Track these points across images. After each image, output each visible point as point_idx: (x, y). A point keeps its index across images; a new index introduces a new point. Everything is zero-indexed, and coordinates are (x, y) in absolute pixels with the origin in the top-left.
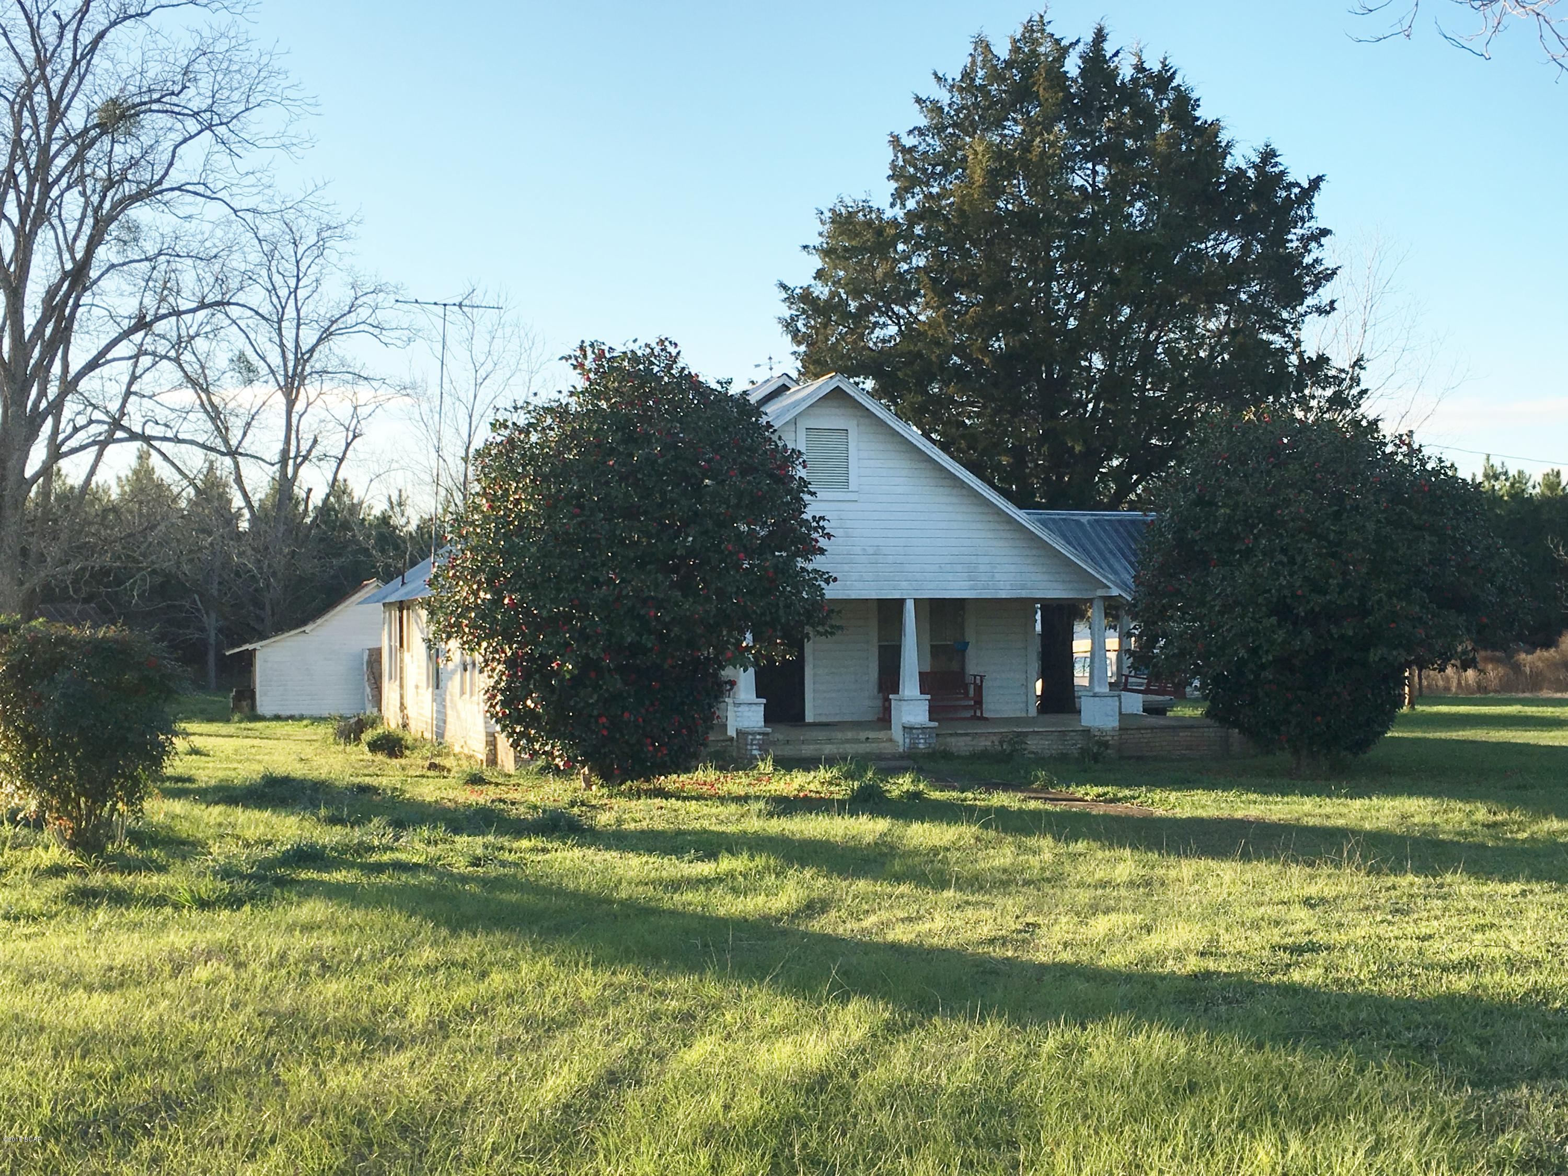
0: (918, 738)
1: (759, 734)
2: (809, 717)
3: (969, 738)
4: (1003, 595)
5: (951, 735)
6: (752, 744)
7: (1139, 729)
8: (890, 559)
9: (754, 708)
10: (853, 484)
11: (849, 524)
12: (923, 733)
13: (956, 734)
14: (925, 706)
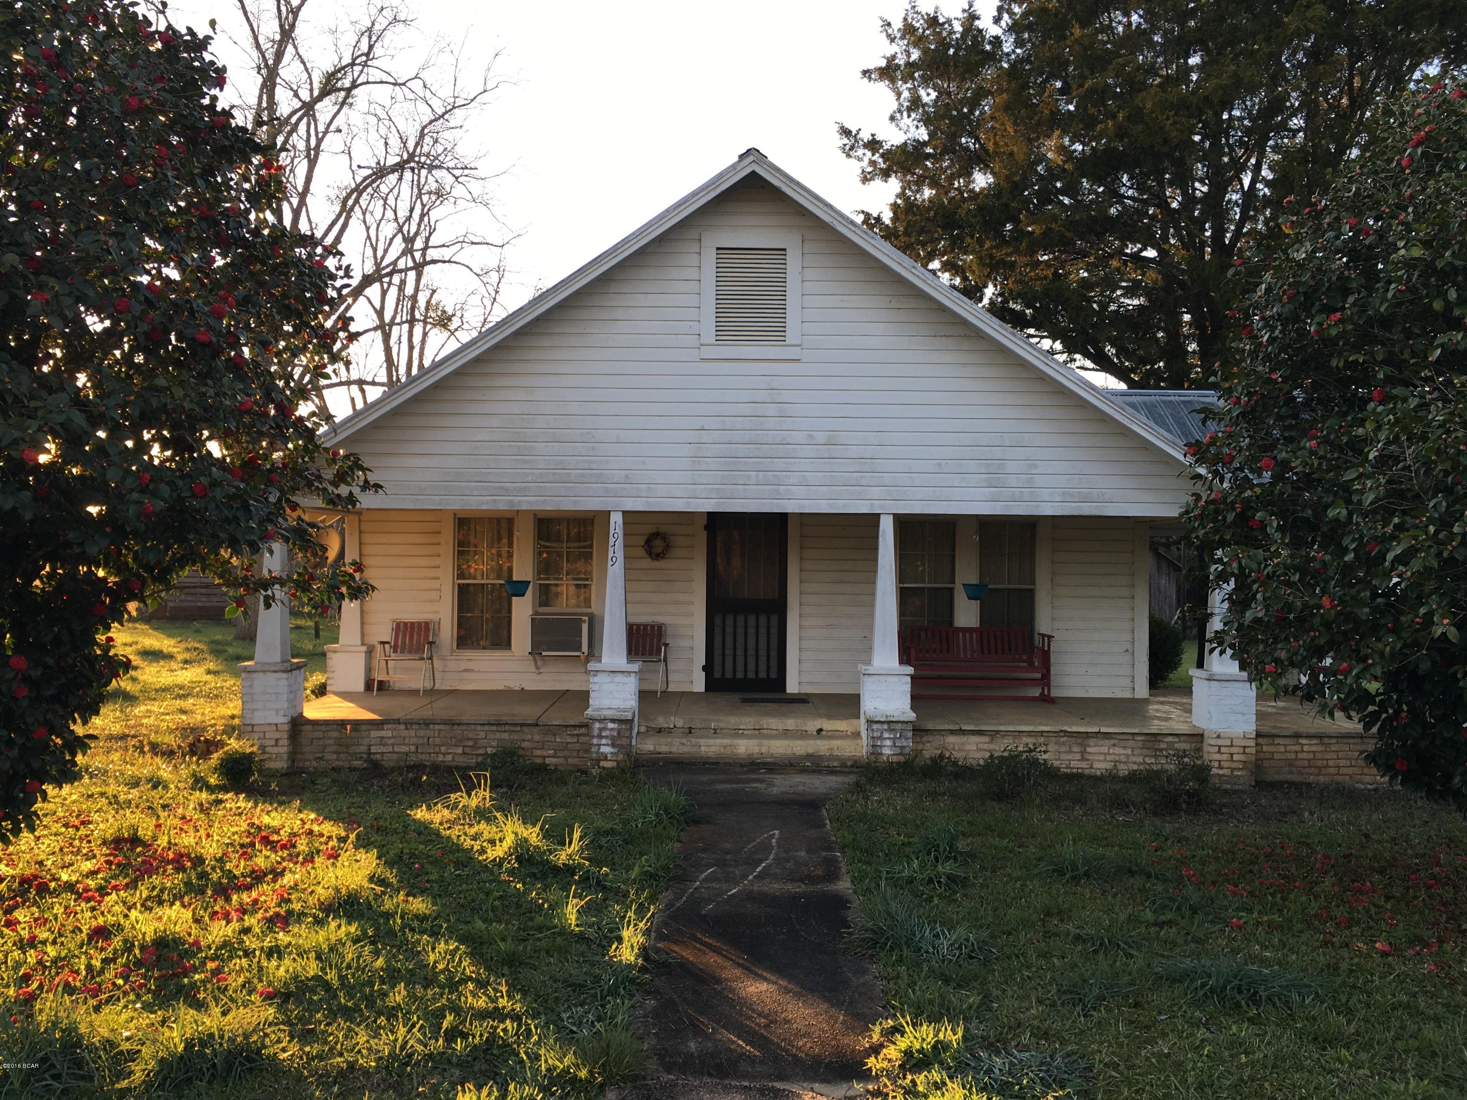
0: (881, 738)
1: (613, 721)
2: (792, 687)
3: (986, 739)
4: (1047, 510)
5: (952, 732)
6: (600, 737)
7: (1297, 736)
8: (854, 451)
9: (620, 678)
10: (792, 334)
11: (785, 396)
12: (890, 730)
13: (962, 732)
14: (905, 686)
